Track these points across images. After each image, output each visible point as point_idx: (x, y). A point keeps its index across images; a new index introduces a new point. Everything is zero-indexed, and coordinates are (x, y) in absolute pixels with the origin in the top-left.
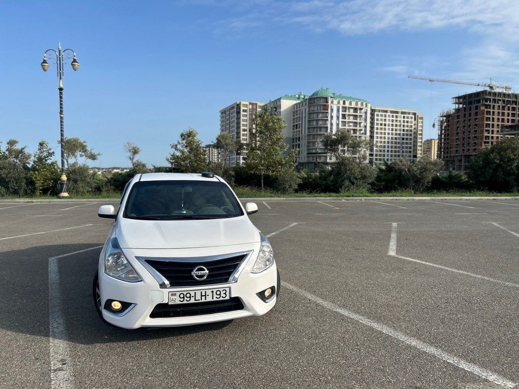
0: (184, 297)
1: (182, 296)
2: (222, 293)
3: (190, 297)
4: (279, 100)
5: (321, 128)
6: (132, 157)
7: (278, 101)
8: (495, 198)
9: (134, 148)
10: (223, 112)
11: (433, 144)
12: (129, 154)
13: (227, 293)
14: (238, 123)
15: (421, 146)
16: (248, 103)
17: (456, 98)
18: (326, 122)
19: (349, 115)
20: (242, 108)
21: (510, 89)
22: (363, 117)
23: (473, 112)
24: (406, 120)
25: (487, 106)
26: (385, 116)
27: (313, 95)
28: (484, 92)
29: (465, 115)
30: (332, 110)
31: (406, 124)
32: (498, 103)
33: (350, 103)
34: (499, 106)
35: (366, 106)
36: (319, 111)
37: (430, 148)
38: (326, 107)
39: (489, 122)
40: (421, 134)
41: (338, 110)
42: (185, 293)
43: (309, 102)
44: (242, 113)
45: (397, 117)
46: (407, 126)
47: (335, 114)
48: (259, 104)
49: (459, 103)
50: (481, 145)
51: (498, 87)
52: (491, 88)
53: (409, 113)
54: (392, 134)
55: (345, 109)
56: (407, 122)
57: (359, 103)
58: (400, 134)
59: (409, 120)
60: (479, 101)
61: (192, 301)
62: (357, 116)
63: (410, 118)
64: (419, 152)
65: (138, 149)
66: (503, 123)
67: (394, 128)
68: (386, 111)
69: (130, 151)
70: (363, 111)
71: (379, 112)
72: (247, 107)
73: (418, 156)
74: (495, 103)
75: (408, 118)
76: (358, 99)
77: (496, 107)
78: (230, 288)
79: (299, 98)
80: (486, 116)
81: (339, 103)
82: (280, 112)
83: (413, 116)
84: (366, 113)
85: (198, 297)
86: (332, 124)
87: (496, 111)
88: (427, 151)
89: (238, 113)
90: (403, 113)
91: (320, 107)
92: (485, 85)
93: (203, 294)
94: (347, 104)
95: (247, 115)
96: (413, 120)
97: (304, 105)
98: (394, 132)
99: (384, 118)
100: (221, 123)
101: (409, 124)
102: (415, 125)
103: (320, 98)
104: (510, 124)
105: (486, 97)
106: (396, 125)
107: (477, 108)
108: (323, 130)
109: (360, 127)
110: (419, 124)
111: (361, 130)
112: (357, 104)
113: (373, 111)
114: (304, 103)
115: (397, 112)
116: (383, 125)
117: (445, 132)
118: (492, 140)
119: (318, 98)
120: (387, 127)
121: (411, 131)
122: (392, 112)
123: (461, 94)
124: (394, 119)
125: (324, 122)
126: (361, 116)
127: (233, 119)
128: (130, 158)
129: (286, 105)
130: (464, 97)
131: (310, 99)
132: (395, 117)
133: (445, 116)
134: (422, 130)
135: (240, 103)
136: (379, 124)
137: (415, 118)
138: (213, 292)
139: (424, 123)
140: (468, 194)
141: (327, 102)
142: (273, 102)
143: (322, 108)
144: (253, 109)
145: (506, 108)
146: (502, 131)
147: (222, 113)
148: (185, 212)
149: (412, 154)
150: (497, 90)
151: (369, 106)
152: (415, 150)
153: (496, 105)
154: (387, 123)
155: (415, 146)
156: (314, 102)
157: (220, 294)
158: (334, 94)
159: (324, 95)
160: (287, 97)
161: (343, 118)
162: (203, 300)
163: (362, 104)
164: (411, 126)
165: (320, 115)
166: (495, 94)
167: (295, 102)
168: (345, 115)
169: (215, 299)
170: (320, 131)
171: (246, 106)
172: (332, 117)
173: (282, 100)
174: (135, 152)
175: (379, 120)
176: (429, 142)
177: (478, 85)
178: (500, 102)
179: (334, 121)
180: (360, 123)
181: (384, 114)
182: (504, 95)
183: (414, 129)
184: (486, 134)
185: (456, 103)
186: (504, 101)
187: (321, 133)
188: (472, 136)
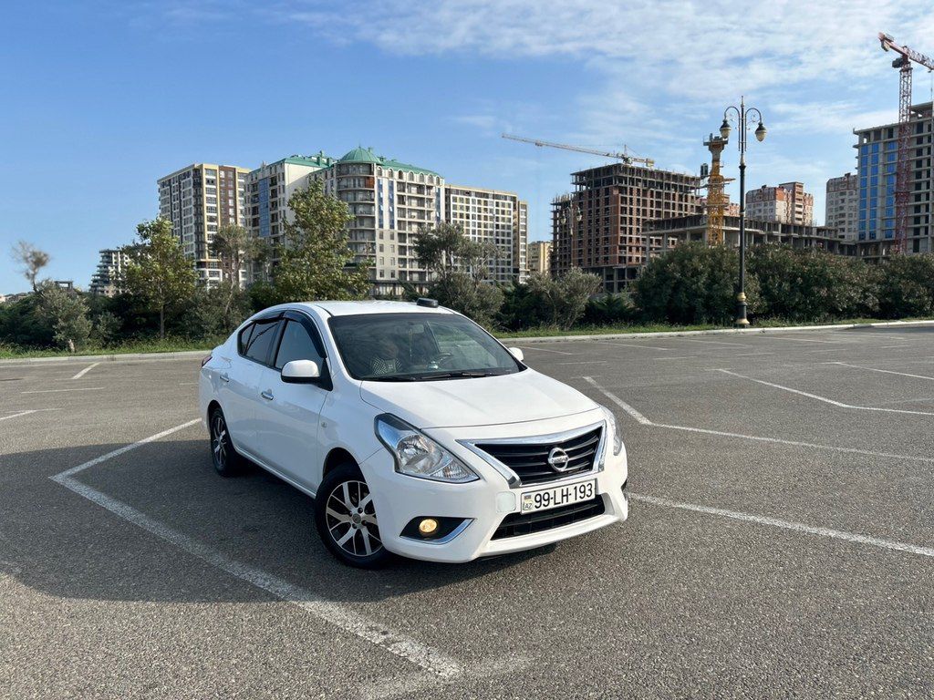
0: (540, 501)
1: (538, 498)
2: (587, 488)
3: (548, 499)
4: (281, 163)
5: (361, 219)
6: (31, 272)
7: (278, 167)
8: (679, 333)
9: (34, 254)
10: (166, 183)
11: (542, 250)
12: (25, 266)
13: (593, 490)
14: (199, 206)
15: (525, 253)
16: (217, 168)
17: (576, 174)
18: (371, 209)
19: (410, 198)
20: (205, 177)
21: (653, 163)
22: (434, 201)
23: (602, 198)
24: (500, 208)
25: (622, 190)
26: (468, 201)
27: (345, 158)
28: (617, 167)
29: (590, 202)
30: (380, 187)
31: (500, 216)
32: (637, 185)
33: (412, 177)
34: (638, 190)
35: (438, 183)
36: (357, 188)
37: (537, 257)
38: (369, 181)
39: (625, 216)
40: (525, 234)
41: (391, 188)
42: (542, 493)
43: (337, 171)
44: (205, 186)
45: (486, 203)
46: (503, 219)
47: (385, 195)
48: (239, 170)
49: (581, 184)
50: (615, 252)
51: (635, 160)
52: (626, 160)
53: (505, 198)
54: (480, 232)
55: (402, 186)
56: (503, 212)
57: (426, 177)
58: (491, 233)
59: (506, 209)
60: (610, 181)
61: (552, 505)
62: (423, 199)
63: (506, 205)
64: (522, 263)
65: (45, 255)
66: (645, 218)
67: (482, 222)
68: (468, 193)
69: (26, 259)
70: (433, 191)
71: (457, 194)
72: (216, 175)
73: (520, 269)
74: (633, 185)
75: (503, 205)
76: (423, 170)
77: (635, 192)
78: (596, 480)
79: (318, 163)
80: (620, 205)
81: (391, 174)
82: (284, 186)
83: (512, 203)
84: (438, 195)
85: (559, 499)
86: (381, 213)
87: (635, 197)
88: (533, 262)
89: (198, 185)
90: (495, 197)
91: (359, 181)
92: (617, 156)
93: (565, 493)
94: (406, 179)
95: (216, 190)
96: (512, 209)
97: (329, 176)
98: (483, 229)
99: (465, 205)
100: (162, 204)
101: (506, 216)
102: (514, 217)
103: (358, 164)
104: (654, 218)
105: (621, 175)
106: (486, 217)
107: (607, 192)
108: (366, 222)
109: (429, 218)
110: (521, 217)
111: (431, 224)
112: (422, 178)
113: (448, 191)
114: (329, 173)
115: (486, 196)
116: (465, 216)
117: (560, 230)
118: (631, 244)
119: (353, 164)
120: (471, 220)
121: (509, 227)
122: (478, 194)
123: (583, 170)
124: (483, 207)
125: (366, 209)
126: (430, 200)
127: (188, 198)
128: (28, 274)
129: (295, 174)
130: (588, 173)
131: (340, 165)
132: (483, 203)
133: (560, 204)
134: (525, 227)
135: (201, 166)
136: (458, 215)
137: (515, 205)
138: (576, 488)
139: (528, 213)
140: (642, 328)
141: (372, 173)
142: (270, 167)
143: (361, 183)
144: (226, 178)
145: (649, 193)
146: (643, 230)
147: (163, 185)
148: (436, 367)
149: (511, 267)
150: (635, 165)
151: (443, 182)
152: (516, 260)
153: (635, 188)
154: (471, 213)
155: (516, 252)
156: (348, 172)
157: (584, 492)
158: (382, 159)
159: (366, 159)
160: (295, 159)
161: (399, 203)
162: (565, 503)
163: (431, 179)
164: (509, 220)
165: (360, 196)
166: (632, 169)
167: (310, 170)
168: (403, 196)
169: (579, 500)
170: (362, 225)
171: (214, 172)
172: (381, 200)
173: (286, 165)
174: (39, 262)
175: (458, 207)
176: (536, 246)
177: (608, 155)
178: (640, 184)
179: (385, 207)
180: (429, 212)
181: (465, 197)
182: (645, 171)
183: (514, 224)
184: (621, 234)
185: (576, 183)
186: (645, 182)
187: (363, 228)
188: (602, 237)
